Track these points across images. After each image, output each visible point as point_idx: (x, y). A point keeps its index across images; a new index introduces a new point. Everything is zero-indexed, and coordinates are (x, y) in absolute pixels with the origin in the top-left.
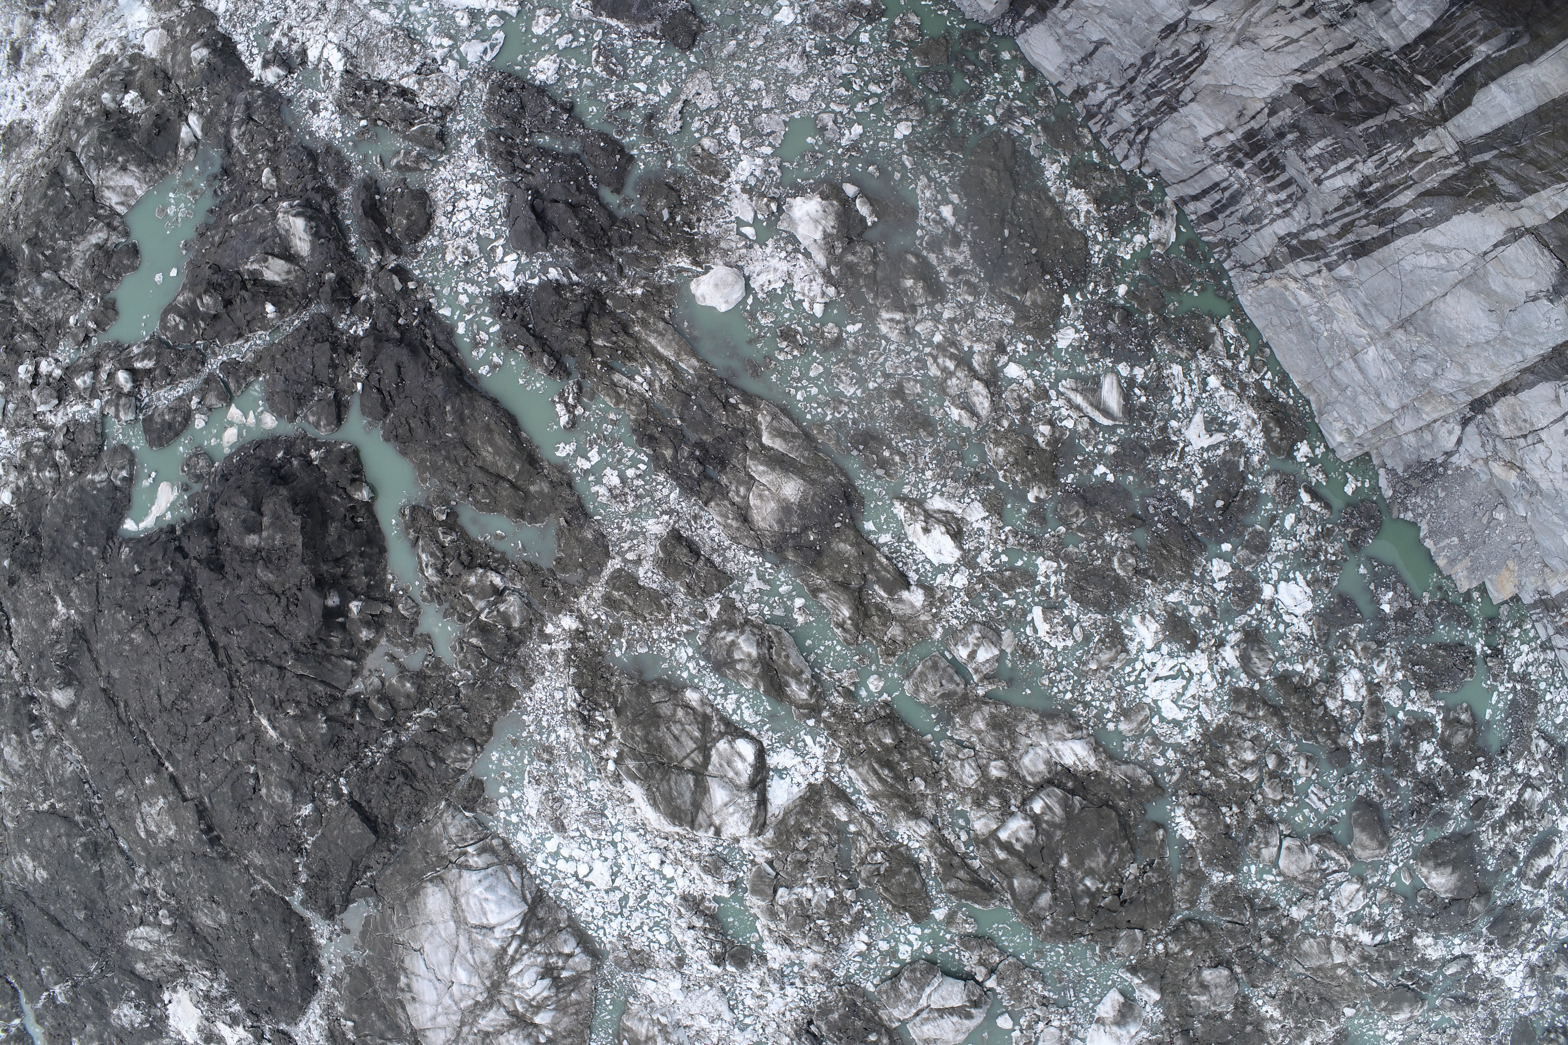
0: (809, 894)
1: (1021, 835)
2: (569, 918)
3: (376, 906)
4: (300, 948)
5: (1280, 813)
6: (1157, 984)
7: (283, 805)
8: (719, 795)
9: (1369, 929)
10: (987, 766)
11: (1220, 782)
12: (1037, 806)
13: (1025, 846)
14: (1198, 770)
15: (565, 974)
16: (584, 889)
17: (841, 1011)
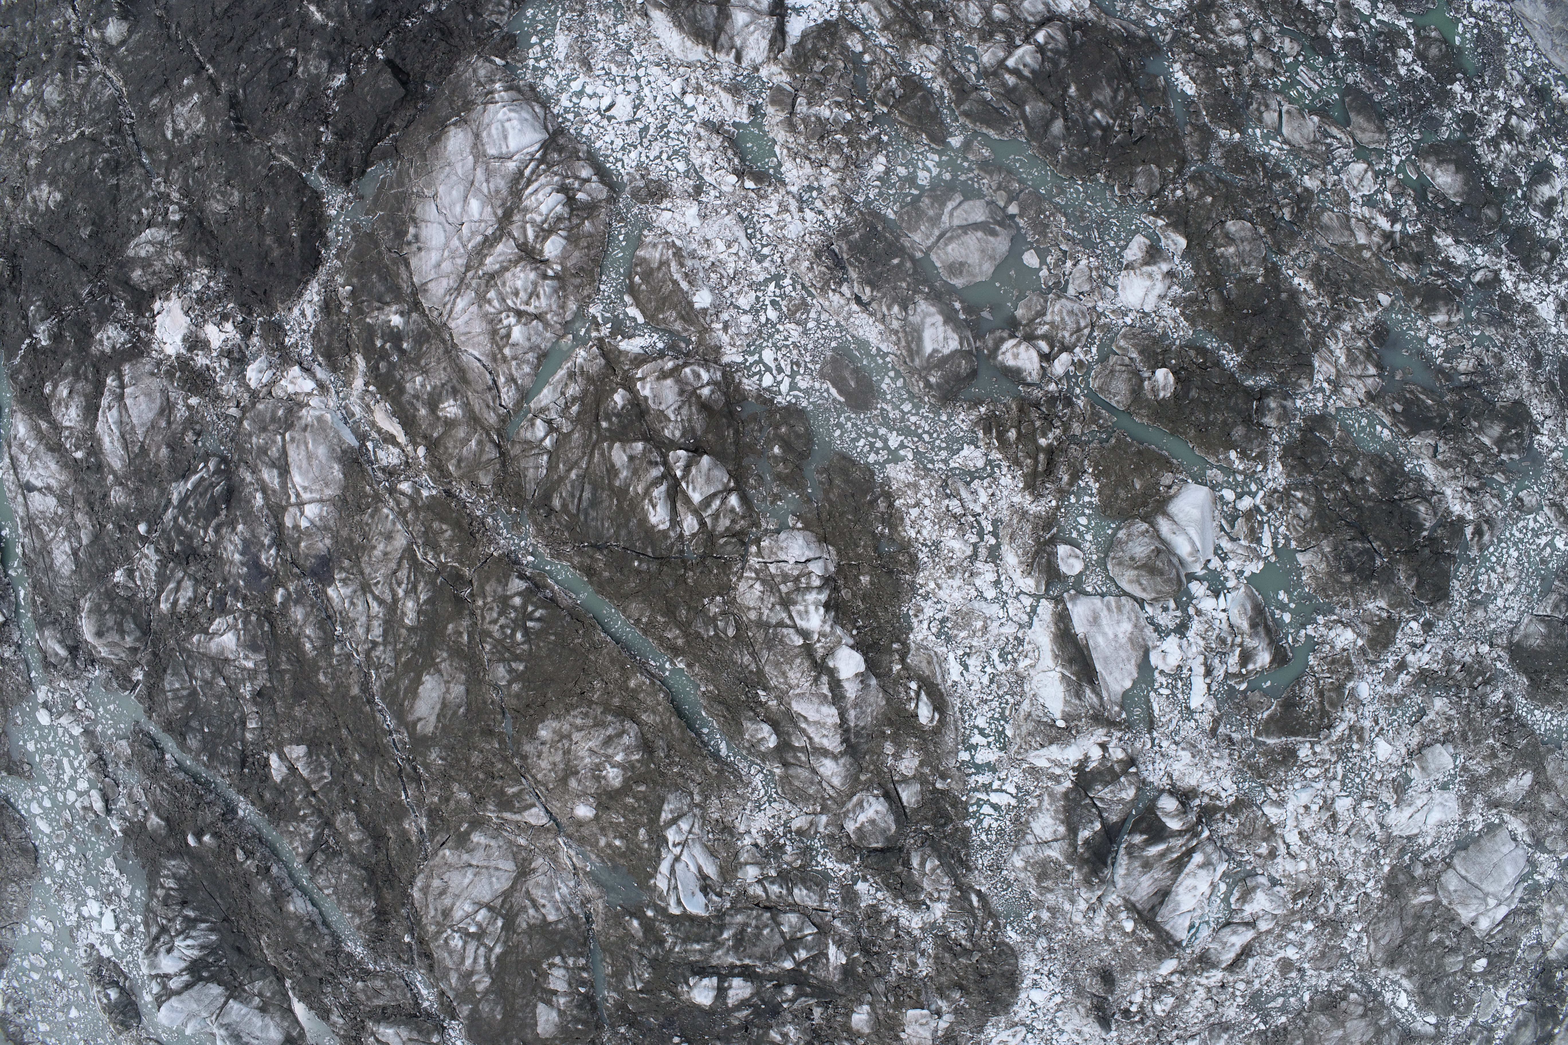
0: (825, 113)
1: (1028, 60)
2: (589, 152)
3: (394, 167)
4: (310, 218)
5: (1274, 85)
6: (1181, 228)
7: (318, 76)
8: (740, 18)
9: (1386, 215)
10: (991, 8)
11: (1211, 46)
12: (1040, 37)
13: (1033, 72)
14: (1188, 34)
15: (580, 196)
16: (605, 122)
17: (862, 231)
